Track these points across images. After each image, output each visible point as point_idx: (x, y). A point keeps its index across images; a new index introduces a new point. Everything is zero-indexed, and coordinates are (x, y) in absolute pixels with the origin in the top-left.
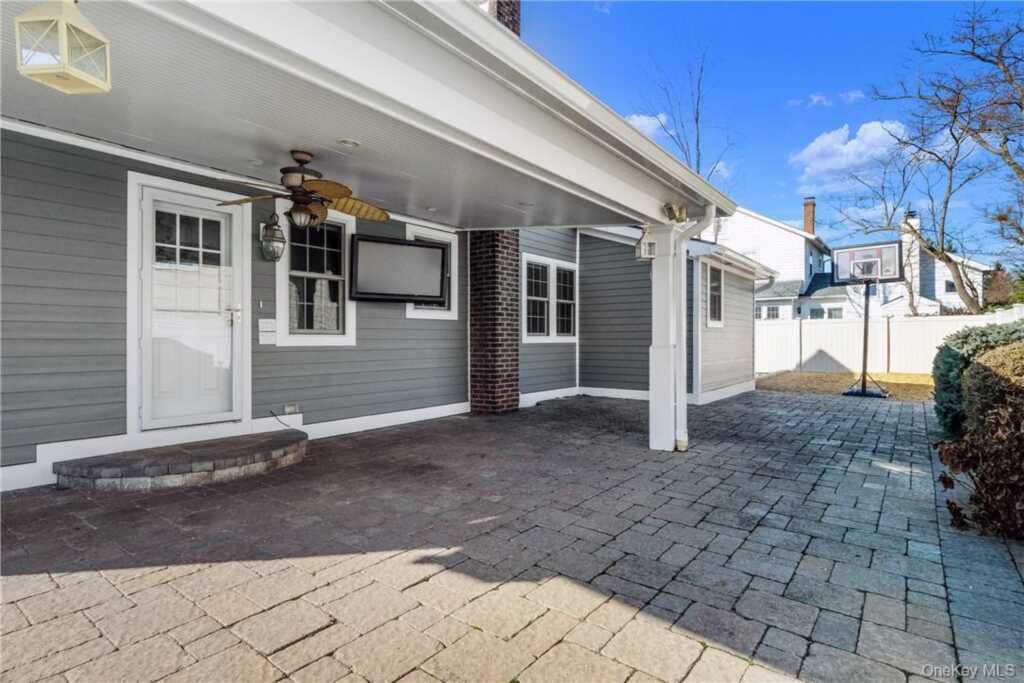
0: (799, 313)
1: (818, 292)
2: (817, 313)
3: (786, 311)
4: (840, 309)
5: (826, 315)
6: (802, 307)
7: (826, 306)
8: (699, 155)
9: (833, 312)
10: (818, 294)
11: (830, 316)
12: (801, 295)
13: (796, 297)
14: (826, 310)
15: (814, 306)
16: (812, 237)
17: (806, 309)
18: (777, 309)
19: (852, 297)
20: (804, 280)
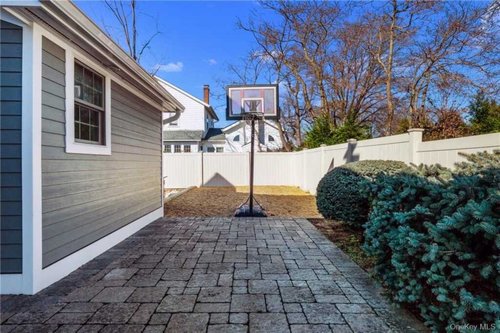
0: (202, 149)
1: (211, 138)
2: (211, 150)
3: (194, 148)
4: (223, 148)
5: (215, 151)
6: (203, 146)
7: (215, 146)
8: (135, 32)
9: (219, 150)
10: (212, 139)
11: (217, 152)
12: (202, 139)
13: (200, 140)
14: (215, 148)
15: (210, 146)
16: (208, 106)
17: (205, 147)
18: (190, 147)
19: (230, 141)
20: (204, 130)
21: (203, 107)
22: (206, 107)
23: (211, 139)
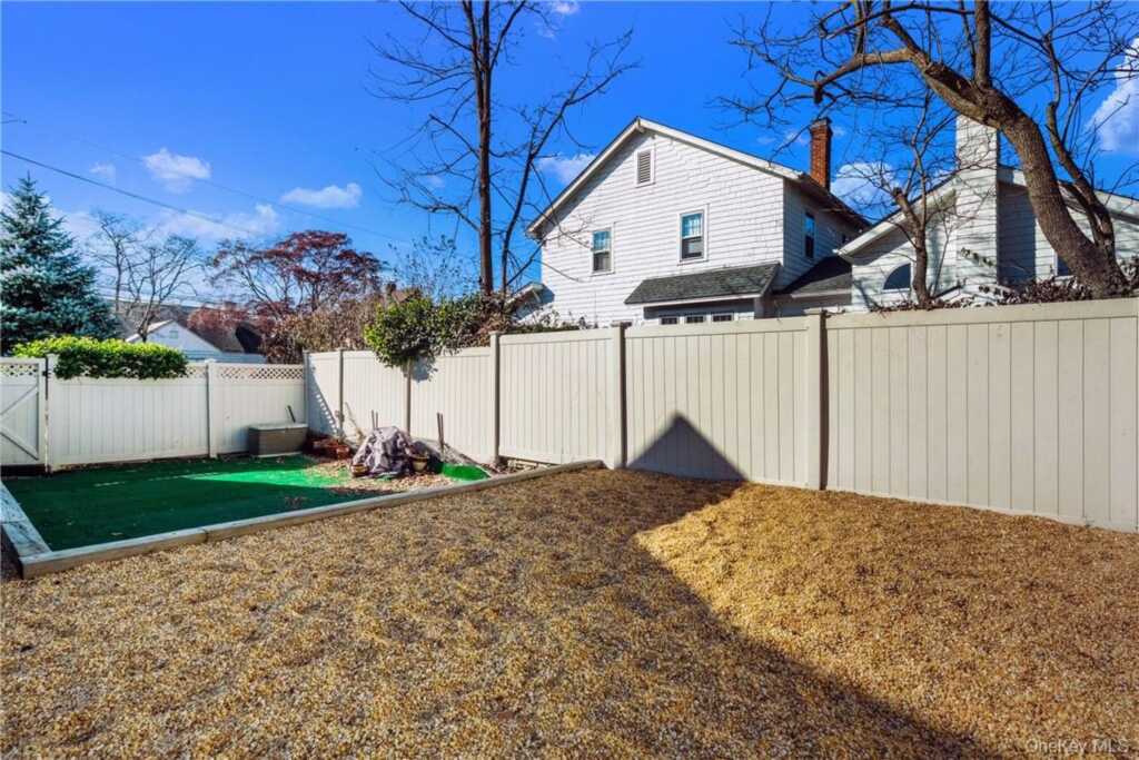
12: (772, 292)
13: (764, 296)
19: (870, 293)
20: (781, 261)
21: (780, 184)
22: (787, 181)
23: (808, 291)
